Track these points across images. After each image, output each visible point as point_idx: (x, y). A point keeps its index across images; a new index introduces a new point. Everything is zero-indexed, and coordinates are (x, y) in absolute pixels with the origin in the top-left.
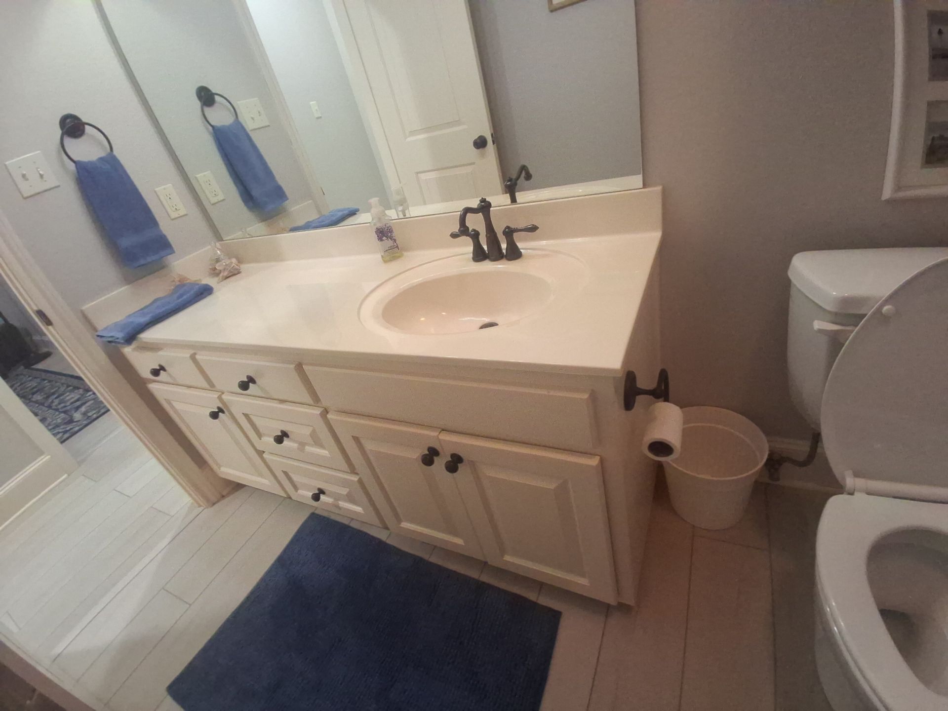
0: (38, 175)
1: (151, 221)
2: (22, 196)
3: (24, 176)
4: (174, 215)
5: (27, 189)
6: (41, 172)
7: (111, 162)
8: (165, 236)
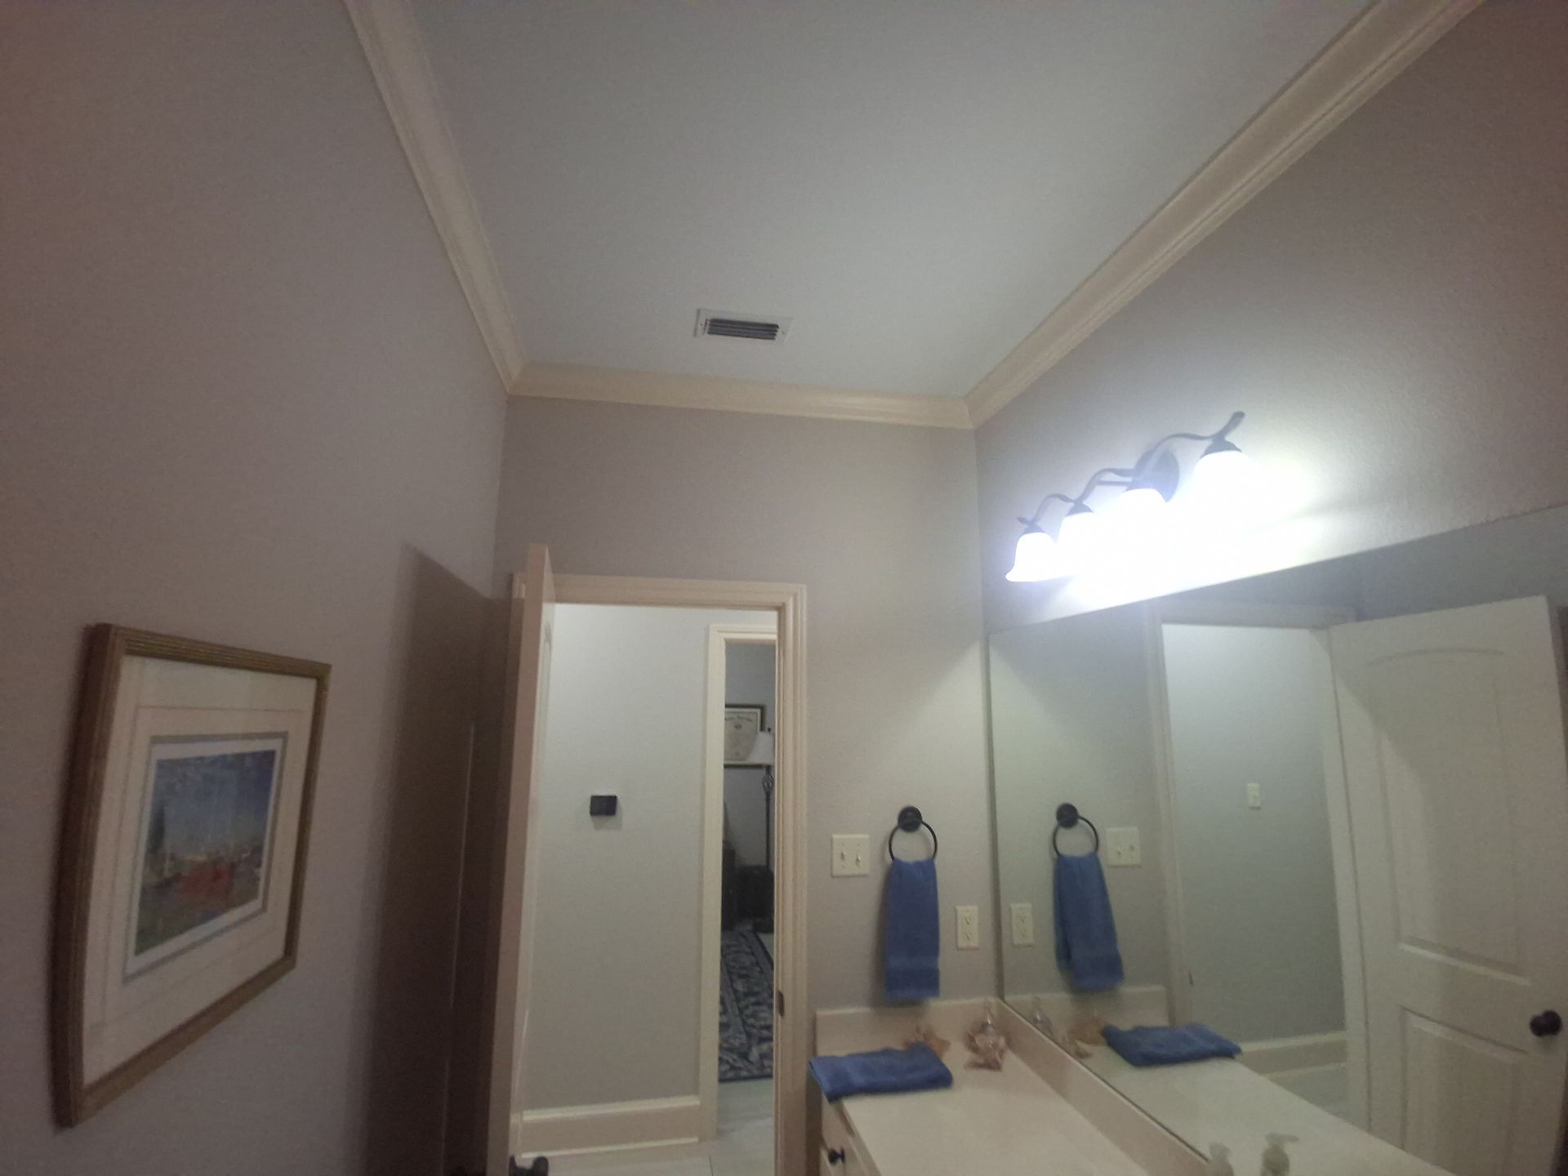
0: (855, 858)
1: (933, 948)
2: (832, 872)
3: (842, 856)
4: (962, 943)
5: (839, 868)
6: (859, 858)
7: (927, 868)
8: (938, 971)
